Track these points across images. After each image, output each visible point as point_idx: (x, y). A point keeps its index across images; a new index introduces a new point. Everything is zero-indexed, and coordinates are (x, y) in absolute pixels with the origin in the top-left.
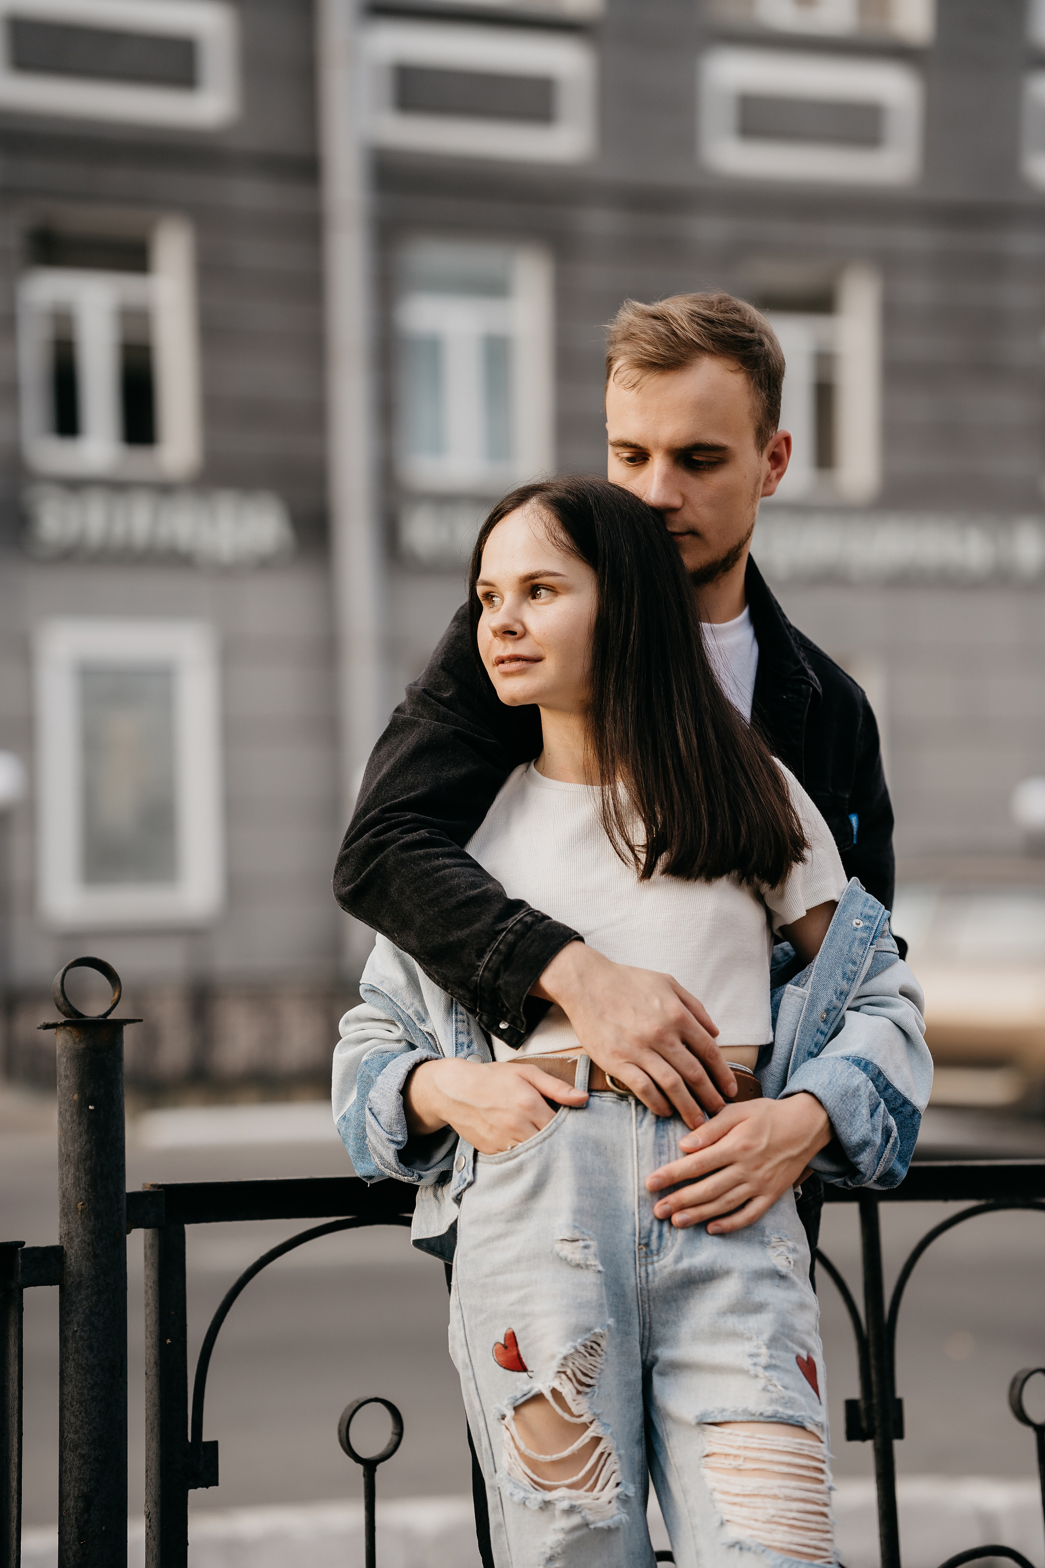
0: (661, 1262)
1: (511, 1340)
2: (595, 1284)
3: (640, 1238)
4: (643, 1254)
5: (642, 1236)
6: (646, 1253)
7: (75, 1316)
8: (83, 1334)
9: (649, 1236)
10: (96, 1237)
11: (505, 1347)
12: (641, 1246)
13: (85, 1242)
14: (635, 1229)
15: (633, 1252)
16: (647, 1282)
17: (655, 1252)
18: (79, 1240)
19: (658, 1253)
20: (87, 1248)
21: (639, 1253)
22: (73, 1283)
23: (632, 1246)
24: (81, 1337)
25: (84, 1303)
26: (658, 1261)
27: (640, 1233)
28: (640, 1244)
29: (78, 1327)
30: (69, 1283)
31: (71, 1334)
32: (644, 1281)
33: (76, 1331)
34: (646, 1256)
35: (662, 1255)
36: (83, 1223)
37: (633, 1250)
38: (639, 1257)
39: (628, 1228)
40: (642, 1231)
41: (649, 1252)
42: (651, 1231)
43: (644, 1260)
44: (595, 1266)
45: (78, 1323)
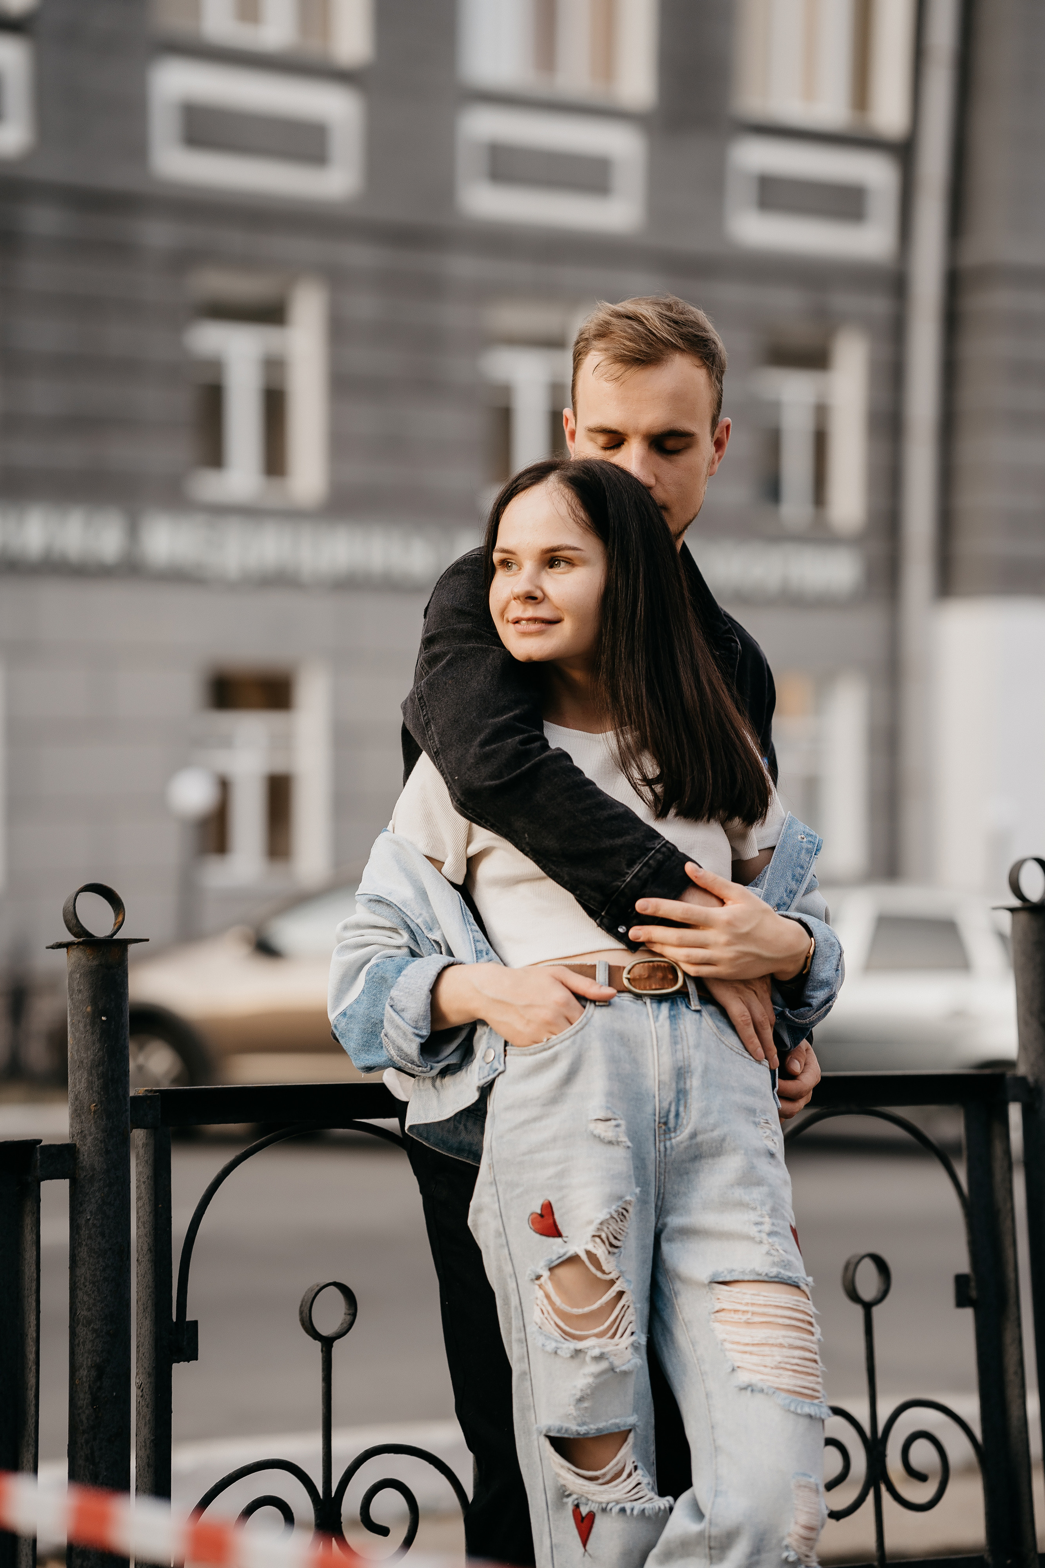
0: (678, 1139)
1: (548, 1209)
2: (625, 1158)
3: (659, 1117)
4: (662, 1132)
5: (661, 1115)
6: (665, 1131)
7: (88, 1206)
8: (95, 1222)
9: (667, 1116)
10: (108, 1135)
11: (541, 1216)
12: (661, 1125)
13: (98, 1139)
14: (655, 1109)
15: (653, 1130)
16: (665, 1155)
17: (672, 1130)
18: (92, 1137)
19: (675, 1131)
20: (100, 1145)
21: (659, 1131)
22: (86, 1176)
23: (652, 1125)
24: (94, 1225)
25: (97, 1194)
26: (675, 1138)
27: (660, 1113)
28: (659, 1123)
29: (91, 1215)
30: (82, 1176)
31: (84, 1222)
32: (662, 1155)
33: (89, 1219)
34: (665, 1133)
35: (678, 1132)
36: (95, 1122)
37: (654, 1128)
38: (659, 1134)
39: (649, 1109)
40: (662, 1111)
41: (667, 1130)
42: (669, 1111)
43: (662, 1137)
44: (625, 1142)
45: (91, 1212)
